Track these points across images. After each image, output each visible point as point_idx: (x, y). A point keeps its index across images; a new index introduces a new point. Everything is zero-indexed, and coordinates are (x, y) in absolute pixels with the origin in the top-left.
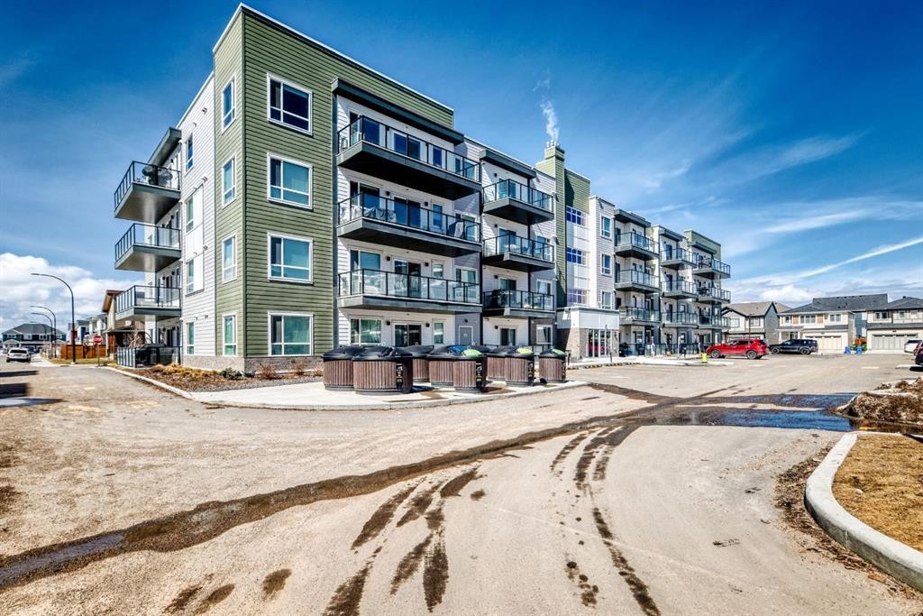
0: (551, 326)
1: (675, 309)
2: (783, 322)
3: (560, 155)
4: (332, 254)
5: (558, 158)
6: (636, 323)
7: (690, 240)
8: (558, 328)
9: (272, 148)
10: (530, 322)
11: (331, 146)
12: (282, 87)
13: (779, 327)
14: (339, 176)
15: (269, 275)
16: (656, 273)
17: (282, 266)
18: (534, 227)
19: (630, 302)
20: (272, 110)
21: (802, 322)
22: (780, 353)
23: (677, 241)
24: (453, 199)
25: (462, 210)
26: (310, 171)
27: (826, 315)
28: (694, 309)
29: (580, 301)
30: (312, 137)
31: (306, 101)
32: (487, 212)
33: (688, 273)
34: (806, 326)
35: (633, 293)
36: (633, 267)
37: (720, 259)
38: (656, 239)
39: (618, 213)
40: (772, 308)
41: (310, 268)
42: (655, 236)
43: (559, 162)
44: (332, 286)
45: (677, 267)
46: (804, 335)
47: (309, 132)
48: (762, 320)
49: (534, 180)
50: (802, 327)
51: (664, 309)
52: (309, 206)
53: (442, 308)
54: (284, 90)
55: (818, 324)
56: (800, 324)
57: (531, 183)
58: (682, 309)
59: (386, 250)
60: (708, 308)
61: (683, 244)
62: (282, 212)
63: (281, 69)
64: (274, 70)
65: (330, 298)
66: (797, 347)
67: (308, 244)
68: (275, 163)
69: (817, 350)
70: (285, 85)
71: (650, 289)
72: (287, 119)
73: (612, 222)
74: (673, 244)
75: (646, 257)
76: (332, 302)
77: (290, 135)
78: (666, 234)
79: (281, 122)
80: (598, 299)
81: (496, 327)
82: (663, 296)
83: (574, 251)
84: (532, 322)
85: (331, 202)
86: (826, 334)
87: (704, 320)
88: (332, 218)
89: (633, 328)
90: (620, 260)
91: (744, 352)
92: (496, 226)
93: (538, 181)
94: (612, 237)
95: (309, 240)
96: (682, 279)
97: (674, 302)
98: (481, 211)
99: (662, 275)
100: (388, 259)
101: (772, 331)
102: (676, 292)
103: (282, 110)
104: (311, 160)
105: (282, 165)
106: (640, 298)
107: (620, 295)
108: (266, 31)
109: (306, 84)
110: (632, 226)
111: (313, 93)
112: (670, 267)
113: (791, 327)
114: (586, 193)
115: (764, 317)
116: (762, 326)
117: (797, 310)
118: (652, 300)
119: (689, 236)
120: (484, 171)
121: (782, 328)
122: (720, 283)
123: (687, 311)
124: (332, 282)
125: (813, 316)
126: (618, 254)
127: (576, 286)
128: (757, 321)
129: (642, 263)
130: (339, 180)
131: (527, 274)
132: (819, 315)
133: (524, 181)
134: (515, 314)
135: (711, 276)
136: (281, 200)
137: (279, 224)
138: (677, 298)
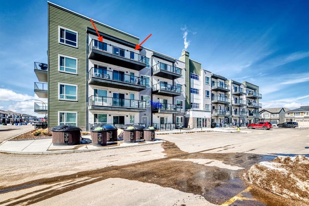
0: (183, 117)
1: (238, 110)
2: (287, 115)
3: (187, 54)
4: (86, 90)
5: (186, 55)
6: (219, 115)
7: (245, 85)
8: (186, 117)
9: (61, 53)
10: (173, 115)
11: (86, 52)
12: (65, 31)
13: (285, 117)
14: (89, 63)
15: (59, 98)
16: (230, 97)
17: (65, 95)
18: (175, 80)
19: (218, 108)
20: (61, 39)
21: (295, 115)
22: (282, 127)
23: (239, 85)
24: (139, 71)
25: (144, 75)
26: (77, 61)
27: (305, 113)
28: (246, 110)
29: (196, 107)
30: (78, 48)
31: (75, 36)
32: (154, 75)
33: (244, 97)
34: (296, 116)
35: (219, 105)
36: (219, 95)
37: (258, 92)
38: (230, 85)
39: (212, 75)
40: (283, 110)
41: (76, 96)
42: (230, 84)
43: (187, 57)
44: (86, 102)
45: (239, 95)
46: (295, 120)
47: (77, 47)
48: (278, 114)
49: (176, 63)
50: (294, 117)
51: (233, 110)
52: (76, 73)
53: (128, 110)
54: (66, 32)
55: (300, 116)
56: (294, 116)
57: (174, 64)
58: (241, 110)
59: (110, 89)
60: (253, 110)
61: (242, 86)
62: (65, 75)
63: (65, 24)
64: (61, 25)
65: (85, 106)
66: (289, 125)
67: (76, 87)
68: (62, 58)
69: (298, 126)
70: (66, 30)
71: (227, 103)
72: (67, 42)
73: (210, 79)
74: (238, 87)
75: (226, 92)
76: (86, 108)
77: (68, 48)
78: (234, 83)
79: (65, 43)
80: (204, 107)
81: (158, 117)
82: (233, 105)
83: (194, 89)
84: (174, 115)
85: (86, 72)
86: (305, 120)
87: (251, 114)
88: (86, 78)
89: (219, 117)
90: (213, 92)
91: (261, 127)
92: (158, 80)
93: (177, 64)
94: (210, 84)
95: (77, 86)
96: (242, 99)
97: (238, 108)
98: (152, 75)
99: (232, 98)
100: (110, 92)
101: (282, 118)
102: (238, 104)
103: (65, 39)
104: (77, 57)
105: (65, 59)
106: (223, 106)
107: (214, 105)
108: (59, 11)
109: (75, 29)
110: (219, 80)
111: (78, 33)
112: (236, 95)
113: (290, 117)
114: (200, 68)
115: (279, 113)
116: (278, 116)
117: (293, 111)
118: (228, 107)
119: (245, 84)
120: (153, 60)
121: (286, 117)
122: (258, 101)
123: (243, 112)
124: (86, 101)
125: (299, 113)
126: (213, 90)
127: (195, 102)
128: (276, 115)
129: (224, 93)
130: (89, 64)
131: (172, 98)
132: (302, 113)
133: (171, 64)
134: (162, 112)
135: (254, 98)
136: (64, 71)
137: (64, 80)
138: (239, 106)
